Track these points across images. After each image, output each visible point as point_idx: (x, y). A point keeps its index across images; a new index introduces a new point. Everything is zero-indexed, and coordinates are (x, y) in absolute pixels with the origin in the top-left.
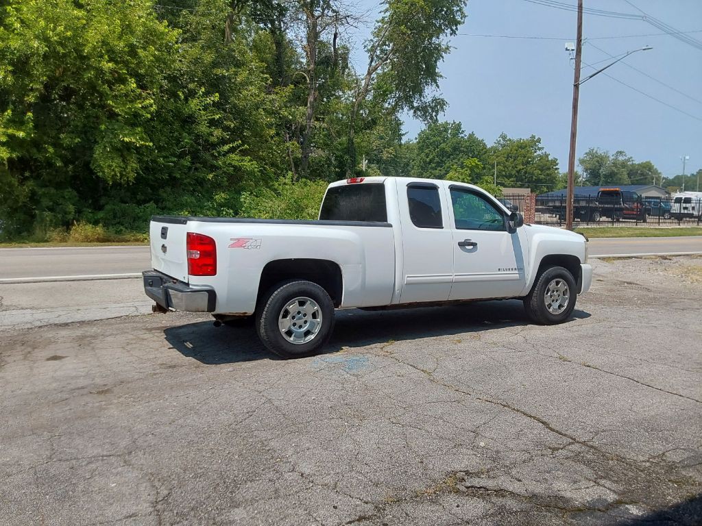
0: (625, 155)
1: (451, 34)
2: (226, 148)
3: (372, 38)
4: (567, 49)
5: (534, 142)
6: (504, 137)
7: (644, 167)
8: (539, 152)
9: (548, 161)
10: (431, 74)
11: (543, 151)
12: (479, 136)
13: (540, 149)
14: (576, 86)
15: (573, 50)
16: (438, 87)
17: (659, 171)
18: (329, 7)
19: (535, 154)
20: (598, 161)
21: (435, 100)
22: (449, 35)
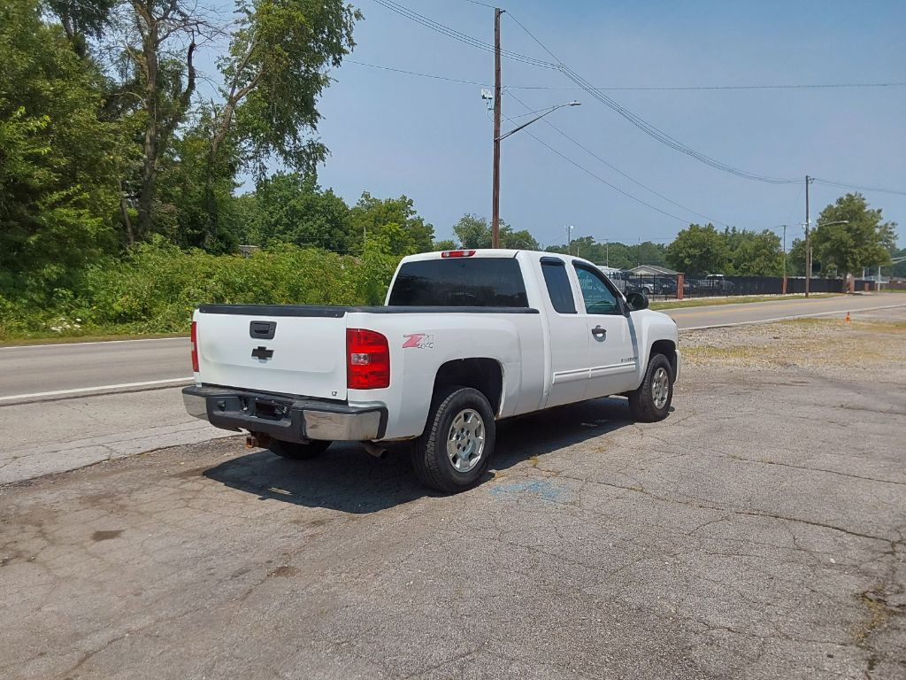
0: (503, 223)
1: (334, 64)
2: (56, 196)
3: (229, 55)
4: (484, 97)
5: (405, 204)
6: (366, 196)
7: (522, 237)
8: (410, 217)
9: (422, 227)
10: (309, 113)
11: (416, 216)
12: (337, 194)
13: (412, 213)
14: (497, 142)
15: (490, 98)
16: (315, 129)
17: (537, 242)
18: (174, 8)
19: (407, 219)
20: (474, 229)
21: (311, 145)
22: (330, 63)
